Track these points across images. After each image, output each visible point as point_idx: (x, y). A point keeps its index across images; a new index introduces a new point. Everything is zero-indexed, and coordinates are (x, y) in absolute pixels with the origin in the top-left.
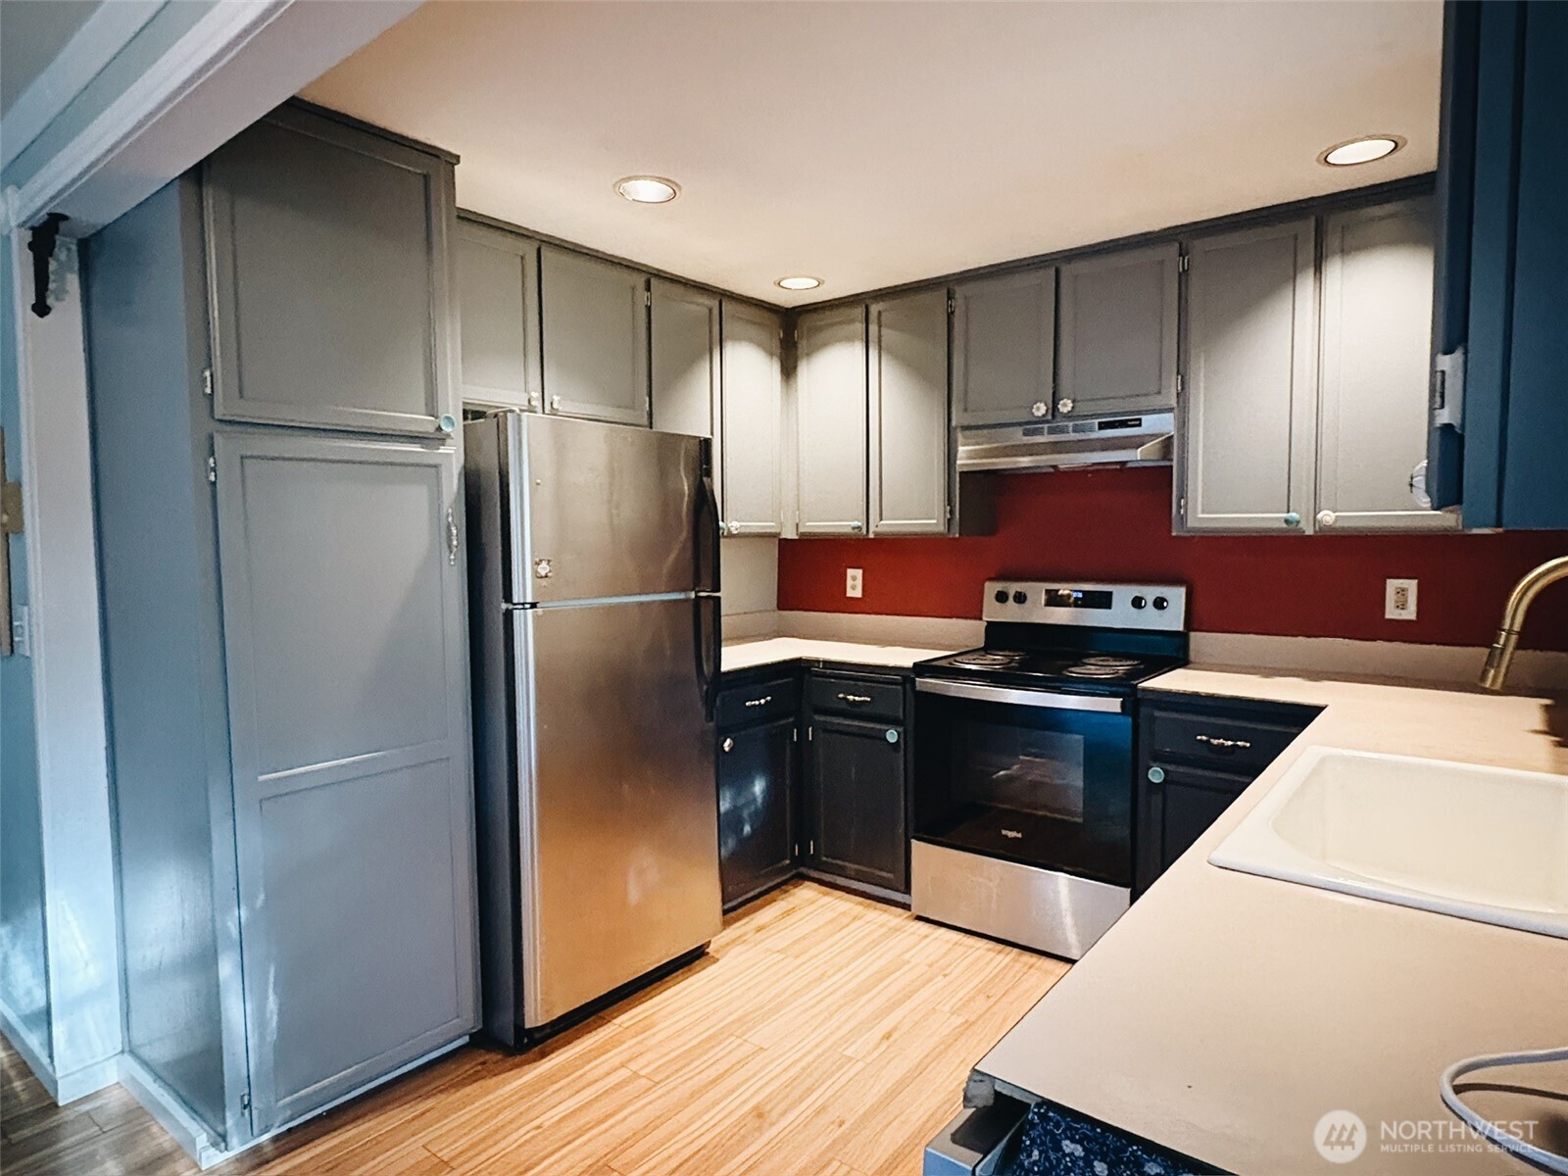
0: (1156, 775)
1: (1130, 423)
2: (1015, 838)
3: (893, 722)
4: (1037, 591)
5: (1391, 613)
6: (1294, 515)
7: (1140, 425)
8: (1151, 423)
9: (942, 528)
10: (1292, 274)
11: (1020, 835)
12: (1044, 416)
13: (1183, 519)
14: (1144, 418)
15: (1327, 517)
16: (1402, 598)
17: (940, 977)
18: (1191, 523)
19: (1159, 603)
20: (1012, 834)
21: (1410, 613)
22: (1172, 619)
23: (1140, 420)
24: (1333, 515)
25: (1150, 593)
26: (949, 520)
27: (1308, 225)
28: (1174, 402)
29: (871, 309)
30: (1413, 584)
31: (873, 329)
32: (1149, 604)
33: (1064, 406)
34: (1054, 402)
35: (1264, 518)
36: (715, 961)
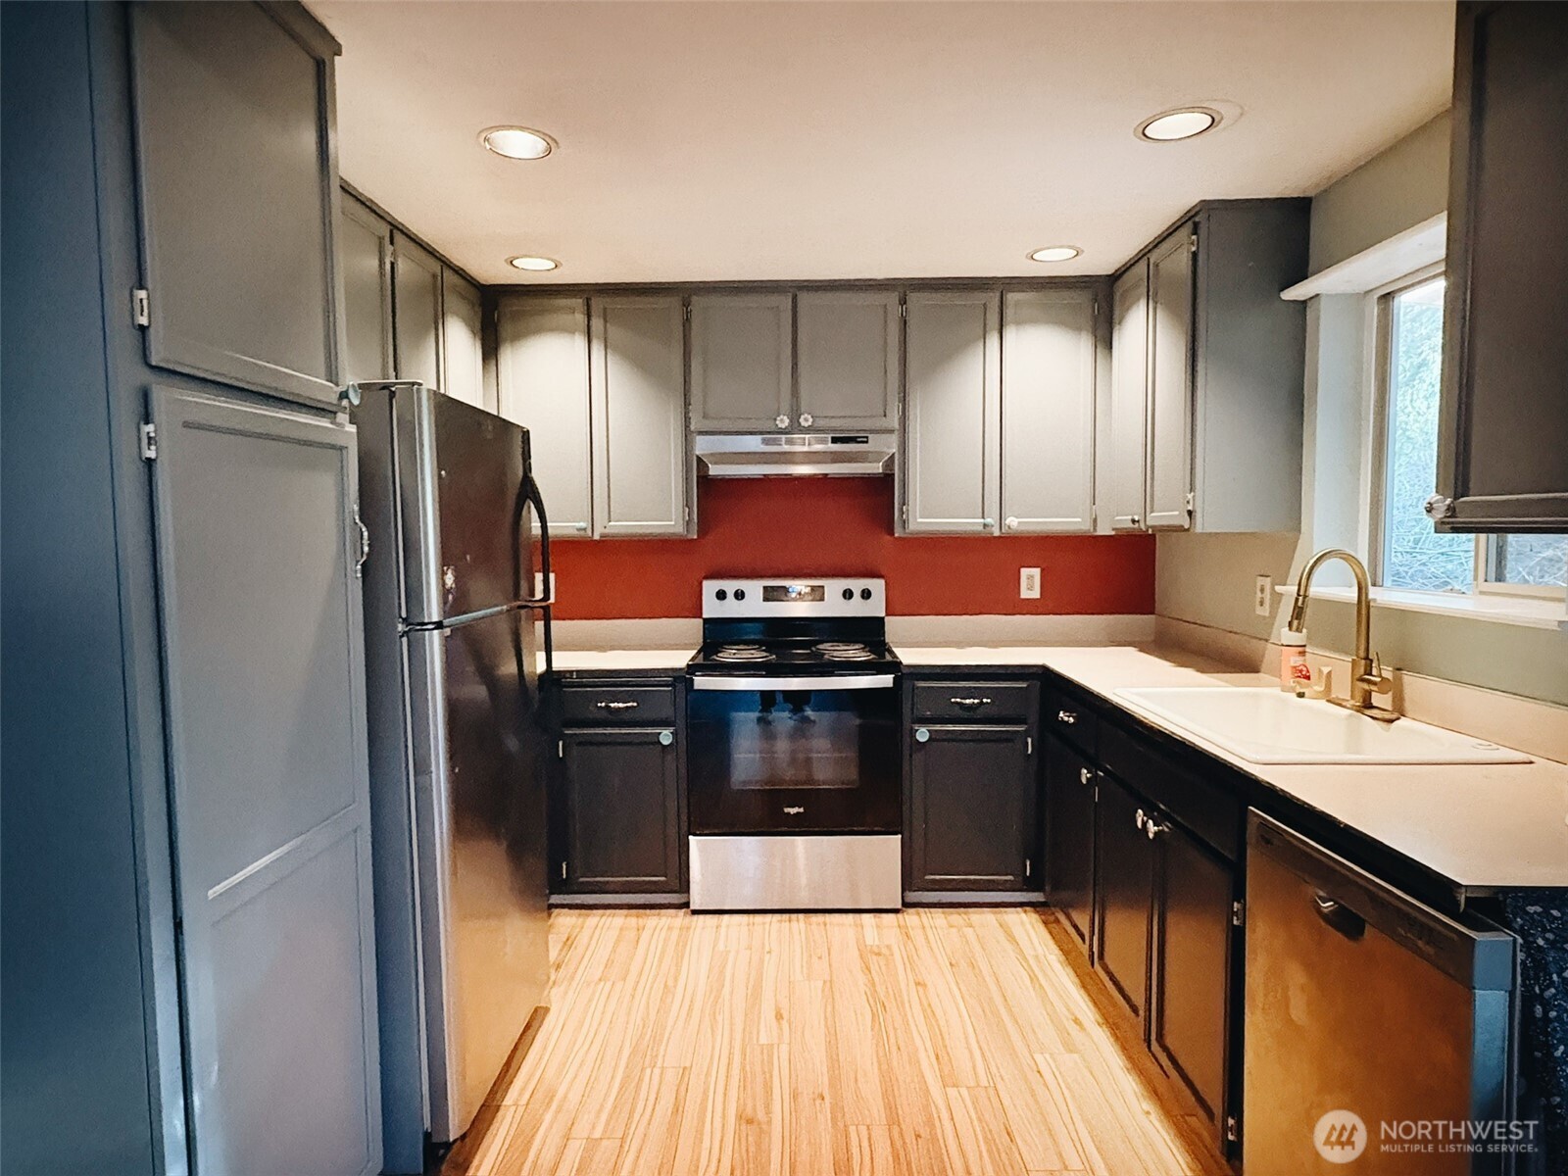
0: (923, 735)
1: (859, 440)
2: (798, 813)
3: (665, 724)
4: (754, 588)
5: (1025, 594)
6: (988, 520)
7: (867, 442)
8: (875, 443)
9: (682, 528)
10: (981, 333)
11: (801, 810)
12: (786, 428)
13: (904, 524)
14: (870, 436)
15: (1013, 522)
16: (1030, 582)
17: (767, 957)
18: (912, 527)
19: (866, 594)
20: (793, 811)
21: (1036, 594)
22: (875, 608)
23: (867, 437)
24: (1017, 520)
25: (857, 585)
26: (687, 522)
27: (993, 299)
28: (896, 425)
29: (593, 302)
30: (1036, 572)
31: (597, 324)
32: (857, 594)
33: (806, 421)
34: (795, 417)
35: (967, 522)
36: (547, 1010)
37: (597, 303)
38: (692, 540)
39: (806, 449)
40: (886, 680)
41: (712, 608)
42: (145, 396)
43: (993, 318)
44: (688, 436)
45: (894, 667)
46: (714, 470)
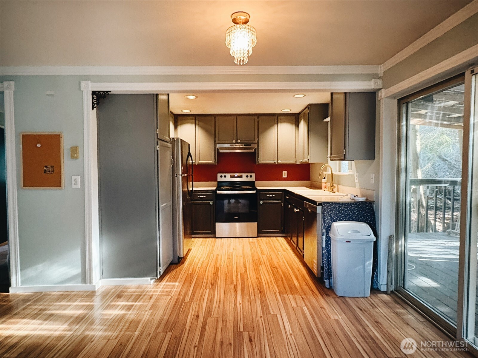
0: (261, 202)
1: (249, 145)
3: (211, 201)
4: (228, 175)
5: (284, 176)
6: (275, 161)
8: (253, 146)
9: (214, 163)
10: (274, 124)
11: (238, 217)
12: (235, 143)
13: (258, 162)
15: (280, 161)
16: (285, 174)
18: (260, 162)
19: (251, 176)
20: (236, 217)
21: (286, 176)
22: (253, 179)
23: (251, 145)
25: (249, 175)
26: (215, 161)
27: (276, 118)
28: (257, 142)
29: (197, 117)
30: (286, 172)
31: (197, 122)
32: (249, 176)
33: (239, 141)
34: (237, 140)
35: (271, 161)
36: (191, 249)
37: (197, 118)
38: (216, 165)
39: (239, 147)
40: (254, 192)
41: (219, 179)
42: (157, 142)
43: (276, 121)
44: (215, 144)
45: (256, 189)
46: (221, 151)
